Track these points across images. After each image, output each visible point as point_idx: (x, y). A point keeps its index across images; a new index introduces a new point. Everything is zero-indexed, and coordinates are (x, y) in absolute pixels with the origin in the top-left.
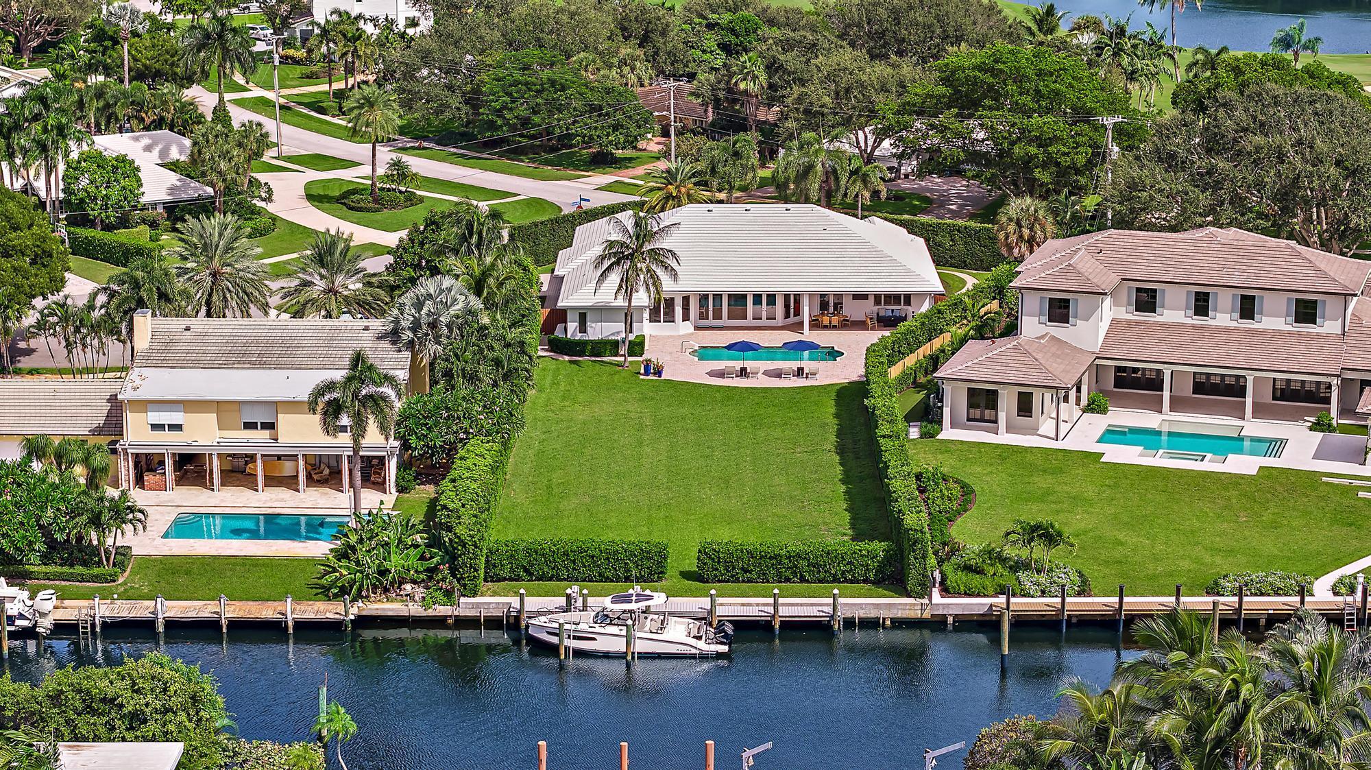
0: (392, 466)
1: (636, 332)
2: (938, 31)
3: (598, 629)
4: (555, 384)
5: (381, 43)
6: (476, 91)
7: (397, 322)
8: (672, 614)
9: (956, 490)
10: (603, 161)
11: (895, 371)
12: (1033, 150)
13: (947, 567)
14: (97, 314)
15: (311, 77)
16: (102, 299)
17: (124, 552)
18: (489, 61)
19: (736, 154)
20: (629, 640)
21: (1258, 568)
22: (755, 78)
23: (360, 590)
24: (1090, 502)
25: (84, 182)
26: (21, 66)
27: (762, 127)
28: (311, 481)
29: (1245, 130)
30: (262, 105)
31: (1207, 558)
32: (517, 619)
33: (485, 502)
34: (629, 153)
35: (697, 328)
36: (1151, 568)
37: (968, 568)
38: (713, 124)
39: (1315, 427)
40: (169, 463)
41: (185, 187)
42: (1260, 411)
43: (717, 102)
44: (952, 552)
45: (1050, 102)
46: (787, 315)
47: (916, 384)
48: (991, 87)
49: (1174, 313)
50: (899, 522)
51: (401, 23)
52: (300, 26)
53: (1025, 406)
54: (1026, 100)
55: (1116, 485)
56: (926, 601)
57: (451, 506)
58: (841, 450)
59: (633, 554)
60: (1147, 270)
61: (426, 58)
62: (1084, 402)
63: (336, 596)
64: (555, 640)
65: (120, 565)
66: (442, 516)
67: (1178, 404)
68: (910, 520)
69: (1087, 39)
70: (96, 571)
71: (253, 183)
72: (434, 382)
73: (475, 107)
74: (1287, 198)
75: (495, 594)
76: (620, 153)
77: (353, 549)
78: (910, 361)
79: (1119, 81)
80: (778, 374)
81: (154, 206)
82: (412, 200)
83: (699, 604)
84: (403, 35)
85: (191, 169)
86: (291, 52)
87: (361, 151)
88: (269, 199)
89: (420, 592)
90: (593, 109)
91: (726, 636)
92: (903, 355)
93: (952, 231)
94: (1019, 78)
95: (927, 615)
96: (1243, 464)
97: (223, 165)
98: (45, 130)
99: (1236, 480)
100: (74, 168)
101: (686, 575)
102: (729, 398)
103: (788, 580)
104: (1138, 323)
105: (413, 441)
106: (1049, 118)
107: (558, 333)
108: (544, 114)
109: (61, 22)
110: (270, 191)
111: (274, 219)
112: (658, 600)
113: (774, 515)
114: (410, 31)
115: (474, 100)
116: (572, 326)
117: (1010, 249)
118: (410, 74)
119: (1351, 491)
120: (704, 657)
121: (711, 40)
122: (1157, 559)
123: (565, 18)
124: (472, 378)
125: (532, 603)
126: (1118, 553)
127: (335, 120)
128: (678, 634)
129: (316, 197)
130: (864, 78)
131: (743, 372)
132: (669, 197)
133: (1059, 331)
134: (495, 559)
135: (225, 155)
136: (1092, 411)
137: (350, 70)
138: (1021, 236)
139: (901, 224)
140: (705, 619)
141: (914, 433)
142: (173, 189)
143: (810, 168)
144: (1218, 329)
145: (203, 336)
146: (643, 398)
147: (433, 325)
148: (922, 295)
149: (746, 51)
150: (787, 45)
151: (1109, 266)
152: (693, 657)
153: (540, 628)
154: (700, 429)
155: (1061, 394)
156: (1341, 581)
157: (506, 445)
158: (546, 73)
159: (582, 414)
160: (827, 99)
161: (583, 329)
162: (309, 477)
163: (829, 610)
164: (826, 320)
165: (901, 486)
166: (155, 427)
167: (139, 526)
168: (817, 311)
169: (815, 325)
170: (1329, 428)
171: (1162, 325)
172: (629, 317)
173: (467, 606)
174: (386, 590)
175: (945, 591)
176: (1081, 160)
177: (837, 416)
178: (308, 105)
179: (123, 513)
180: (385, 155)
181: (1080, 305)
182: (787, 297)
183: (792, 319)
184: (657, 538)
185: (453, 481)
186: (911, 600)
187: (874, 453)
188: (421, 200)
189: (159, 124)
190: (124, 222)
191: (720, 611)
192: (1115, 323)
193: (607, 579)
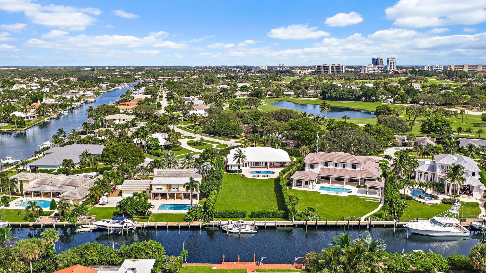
0: (199, 196)
1: (240, 169)
2: (288, 116)
3: (234, 228)
4: (227, 178)
5: (200, 118)
6: (215, 126)
7: (200, 170)
8: (247, 225)
9: (296, 199)
10: (235, 137)
11: (284, 176)
12: (305, 137)
13: (295, 215)
14: (148, 168)
15: (189, 123)
16: (150, 165)
17: (150, 213)
18: (217, 121)
19: (256, 138)
20: (239, 230)
21: (350, 215)
22: (259, 124)
23: (192, 220)
24: (319, 202)
25: (150, 142)
26: (143, 121)
27: (260, 132)
28: (185, 198)
29: (341, 134)
30: (181, 128)
31: (341, 213)
32: (220, 225)
33: (214, 204)
34: (239, 136)
35: (250, 168)
36: (331, 215)
37: (299, 216)
38: (252, 132)
39: (357, 187)
40: (160, 195)
41: (167, 142)
42: (347, 184)
43: (253, 128)
44: (296, 212)
45: (307, 129)
46: (265, 165)
47: (288, 179)
48: (297, 126)
49: (331, 167)
50: (287, 207)
51: (203, 114)
52: (187, 115)
53: (306, 183)
54: (303, 129)
55: (323, 198)
56: (292, 222)
57: (208, 204)
58: (275, 191)
59: (240, 213)
60: (327, 160)
61: (207, 121)
62: (316, 182)
63: (188, 221)
64: (226, 230)
65: (150, 215)
66: (207, 206)
67: (333, 182)
68: (289, 207)
69: (311, 118)
70: (145, 216)
71: (178, 142)
72: (206, 180)
73: (215, 129)
74: (349, 145)
75: (216, 220)
76: (237, 136)
77: (191, 212)
78: (286, 174)
79: (318, 125)
80: (264, 176)
81: (162, 146)
82: (204, 144)
83: (251, 222)
84: (203, 117)
85: (168, 139)
86: (186, 119)
87: (196, 136)
88: (181, 144)
89: (203, 220)
90: (233, 129)
91: (257, 229)
92: (285, 173)
93: (291, 150)
94: (302, 125)
95: (292, 224)
96: (345, 194)
97: (173, 139)
98: (144, 134)
99: (344, 198)
100: (148, 140)
101: (250, 216)
102: (256, 181)
103: (267, 217)
104: (325, 168)
105: (202, 191)
106: (307, 132)
107: (227, 169)
108: (225, 130)
109: (150, 114)
110: (181, 143)
111: (182, 148)
112: (245, 222)
113: (264, 204)
114: (205, 116)
115: (214, 127)
116: (230, 168)
117: (302, 154)
118: (204, 123)
119: (365, 199)
120: (253, 233)
121: (252, 118)
122: (332, 213)
123: (229, 115)
124: (212, 180)
125: (223, 222)
126: (325, 212)
127: (193, 130)
128: (248, 229)
129: (189, 144)
130: (277, 125)
131: (258, 176)
132: (245, 145)
133: (312, 170)
134: (216, 214)
135: (173, 138)
136: (318, 184)
137: (195, 122)
138: (304, 152)
139: (283, 149)
140: (253, 225)
141: (288, 188)
142: (165, 143)
143: (268, 140)
144: (339, 170)
145: (166, 172)
146: (242, 181)
147: (206, 170)
148: (287, 162)
149: (258, 120)
150: (264, 119)
151: (320, 158)
152: (251, 233)
153: (224, 227)
154: (251, 187)
155: (312, 181)
156: (366, 218)
157: (218, 192)
158: (226, 124)
159: (231, 184)
160: (271, 128)
161: (232, 168)
162: (184, 197)
163: (275, 224)
164: (272, 166)
165: (287, 200)
166: (157, 189)
167: (153, 208)
168: (270, 165)
169: (270, 167)
170: (359, 187)
171: (329, 169)
172: (239, 166)
173: (211, 223)
174: (196, 220)
175: (295, 220)
176: (313, 138)
177: (274, 184)
178: (188, 128)
179: (150, 206)
180: (200, 136)
181: (316, 165)
182: (265, 163)
183: (266, 166)
184: (245, 210)
185: (209, 199)
186: (289, 222)
187: (282, 193)
188: (206, 144)
189: (163, 132)
190: (157, 149)
191: (256, 224)
192: (321, 168)
193: (236, 217)
